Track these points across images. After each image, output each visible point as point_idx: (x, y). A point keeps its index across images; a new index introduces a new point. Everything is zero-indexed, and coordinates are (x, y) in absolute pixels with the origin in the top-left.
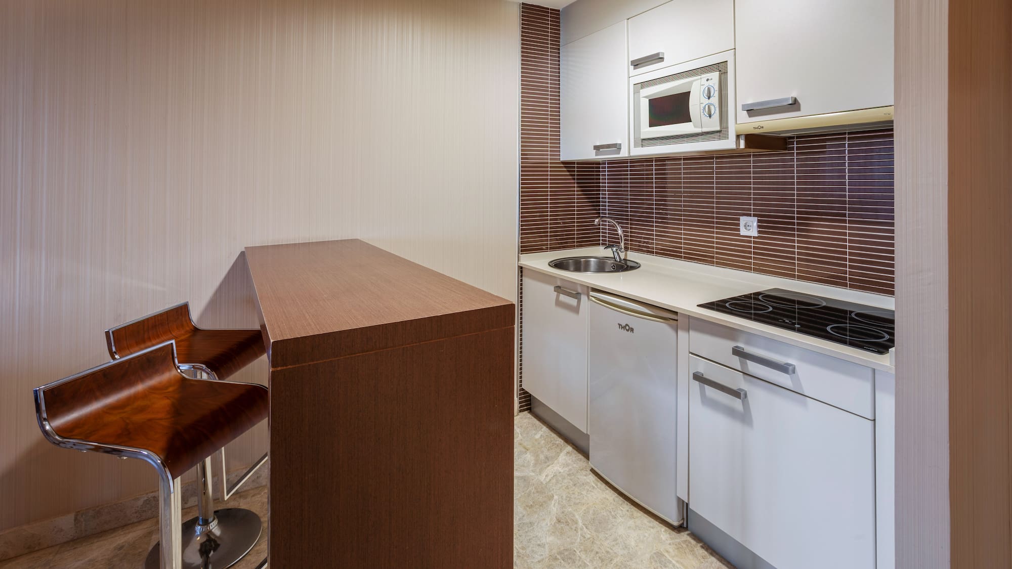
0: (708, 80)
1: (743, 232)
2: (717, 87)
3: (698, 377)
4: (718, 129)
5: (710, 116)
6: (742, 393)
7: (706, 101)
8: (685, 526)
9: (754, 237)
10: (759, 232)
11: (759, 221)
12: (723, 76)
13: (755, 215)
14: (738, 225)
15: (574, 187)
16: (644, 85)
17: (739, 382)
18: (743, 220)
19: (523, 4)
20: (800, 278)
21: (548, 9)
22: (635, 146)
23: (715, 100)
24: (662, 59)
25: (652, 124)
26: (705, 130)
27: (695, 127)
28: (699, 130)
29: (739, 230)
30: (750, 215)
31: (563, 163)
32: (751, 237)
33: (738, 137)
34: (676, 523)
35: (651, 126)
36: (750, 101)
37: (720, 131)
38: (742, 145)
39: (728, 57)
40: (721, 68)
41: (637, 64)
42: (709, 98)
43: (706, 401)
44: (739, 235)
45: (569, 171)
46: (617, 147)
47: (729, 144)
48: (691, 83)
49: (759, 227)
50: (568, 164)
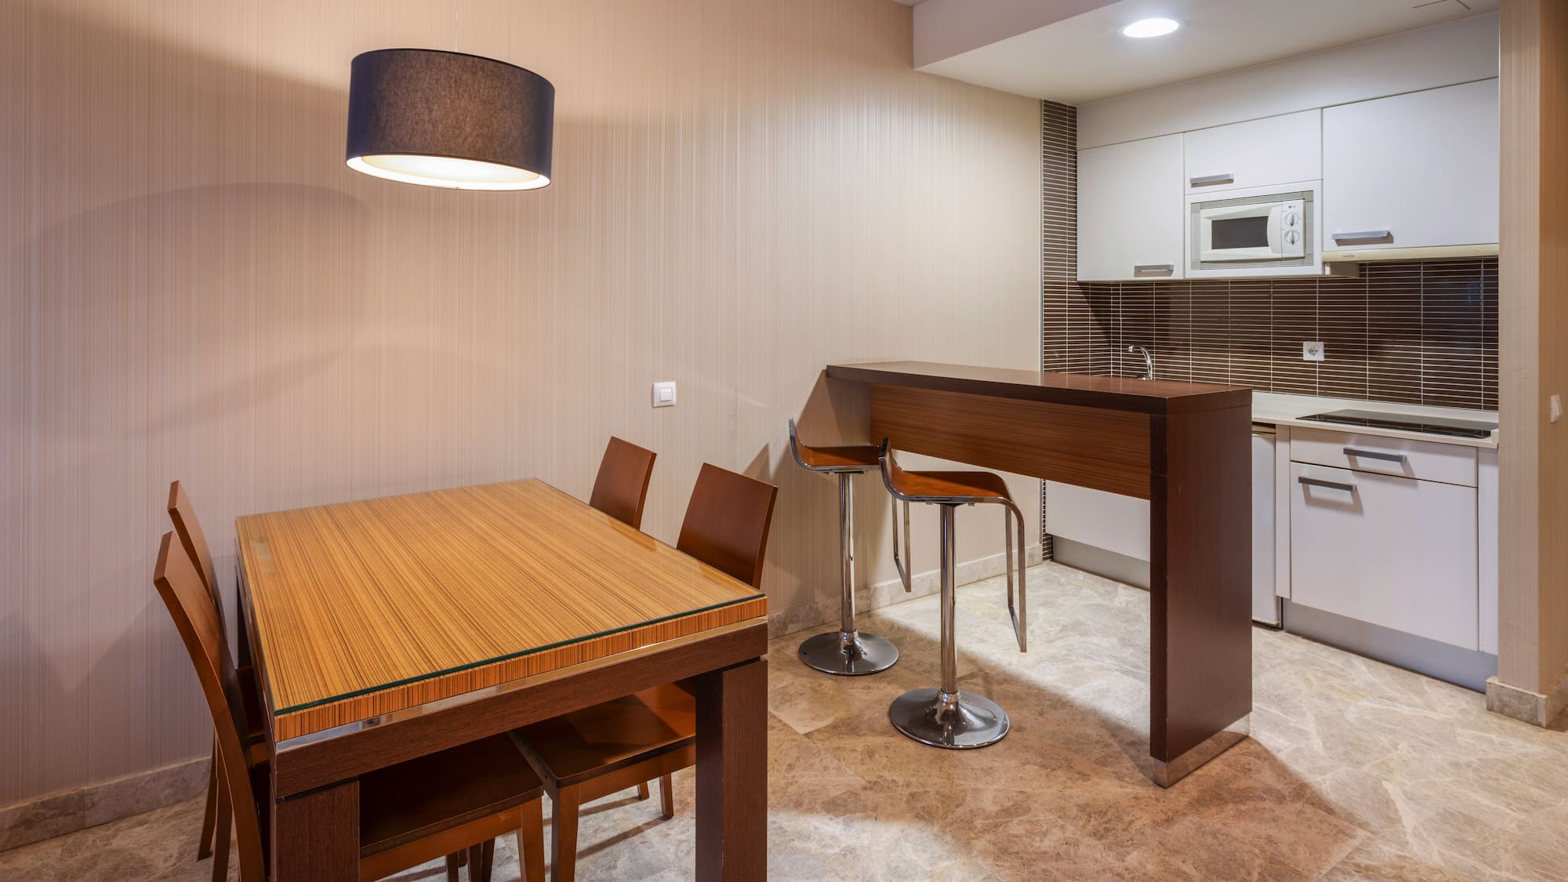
0: (1290, 207)
1: (1307, 356)
2: (1301, 215)
3: (1302, 480)
4: (1302, 255)
5: (1293, 242)
6: (1354, 488)
7: (1289, 228)
8: (1280, 626)
9: (1320, 362)
10: (1326, 357)
11: (1325, 346)
12: (1307, 204)
13: (1320, 340)
14: (1301, 350)
15: (1088, 311)
16: (1204, 205)
17: (1350, 478)
18: (1307, 345)
19: (1045, 101)
20: (1371, 398)
21: (1066, 106)
22: (1193, 268)
23: (1299, 227)
24: (1231, 181)
25: (1216, 245)
26: (1285, 255)
27: (1273, 251)
28: (1279, 256)
29: (1302, 355)
30: (1315, 340)
31: (1080, 283)
32: (1315, 362)
33: (1324, 263)
34: (1274, 622)
35: (1213, 248)
36: (1339, 231)
37: (1304, 258)
38: (1328, 271)
39: (1315, 187)
40: (1307, 197)
41: (1195, 183)
42: (1292, 225)
43: (1310, 501)
44: (1302, 361)
45: (1084, 293)
46: (1169, 270)
47: (1315, 270)
48: (1271, 207)
49: (1325, 351)
50: (1084, 286)
